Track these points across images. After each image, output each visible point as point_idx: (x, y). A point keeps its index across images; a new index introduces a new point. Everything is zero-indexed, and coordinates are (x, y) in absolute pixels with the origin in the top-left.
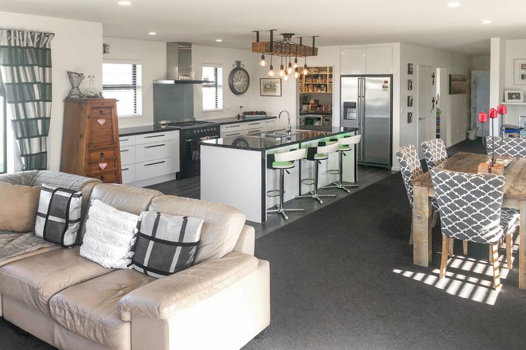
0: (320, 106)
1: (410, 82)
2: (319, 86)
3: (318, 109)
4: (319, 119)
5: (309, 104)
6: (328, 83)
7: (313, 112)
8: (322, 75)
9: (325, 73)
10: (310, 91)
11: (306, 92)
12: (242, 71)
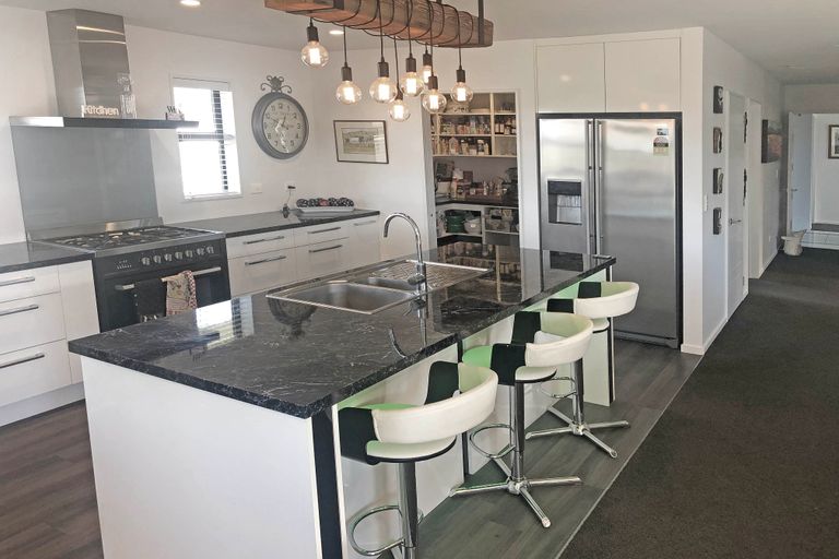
0: (476, 185)
1: (717, 132)
2: (472, 142)
3: (473, 192)
4: (477, 214)
5: (451, 180)
6: (493, 136)
7: (463, 197)
8: (477, 118)
9: (484, 112)
10: (453, 151)
11: (445, 154)
12: (286, 103)
